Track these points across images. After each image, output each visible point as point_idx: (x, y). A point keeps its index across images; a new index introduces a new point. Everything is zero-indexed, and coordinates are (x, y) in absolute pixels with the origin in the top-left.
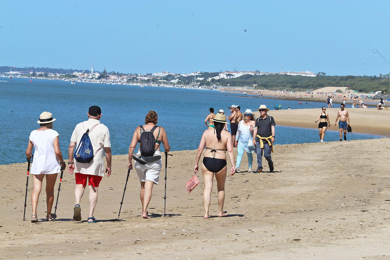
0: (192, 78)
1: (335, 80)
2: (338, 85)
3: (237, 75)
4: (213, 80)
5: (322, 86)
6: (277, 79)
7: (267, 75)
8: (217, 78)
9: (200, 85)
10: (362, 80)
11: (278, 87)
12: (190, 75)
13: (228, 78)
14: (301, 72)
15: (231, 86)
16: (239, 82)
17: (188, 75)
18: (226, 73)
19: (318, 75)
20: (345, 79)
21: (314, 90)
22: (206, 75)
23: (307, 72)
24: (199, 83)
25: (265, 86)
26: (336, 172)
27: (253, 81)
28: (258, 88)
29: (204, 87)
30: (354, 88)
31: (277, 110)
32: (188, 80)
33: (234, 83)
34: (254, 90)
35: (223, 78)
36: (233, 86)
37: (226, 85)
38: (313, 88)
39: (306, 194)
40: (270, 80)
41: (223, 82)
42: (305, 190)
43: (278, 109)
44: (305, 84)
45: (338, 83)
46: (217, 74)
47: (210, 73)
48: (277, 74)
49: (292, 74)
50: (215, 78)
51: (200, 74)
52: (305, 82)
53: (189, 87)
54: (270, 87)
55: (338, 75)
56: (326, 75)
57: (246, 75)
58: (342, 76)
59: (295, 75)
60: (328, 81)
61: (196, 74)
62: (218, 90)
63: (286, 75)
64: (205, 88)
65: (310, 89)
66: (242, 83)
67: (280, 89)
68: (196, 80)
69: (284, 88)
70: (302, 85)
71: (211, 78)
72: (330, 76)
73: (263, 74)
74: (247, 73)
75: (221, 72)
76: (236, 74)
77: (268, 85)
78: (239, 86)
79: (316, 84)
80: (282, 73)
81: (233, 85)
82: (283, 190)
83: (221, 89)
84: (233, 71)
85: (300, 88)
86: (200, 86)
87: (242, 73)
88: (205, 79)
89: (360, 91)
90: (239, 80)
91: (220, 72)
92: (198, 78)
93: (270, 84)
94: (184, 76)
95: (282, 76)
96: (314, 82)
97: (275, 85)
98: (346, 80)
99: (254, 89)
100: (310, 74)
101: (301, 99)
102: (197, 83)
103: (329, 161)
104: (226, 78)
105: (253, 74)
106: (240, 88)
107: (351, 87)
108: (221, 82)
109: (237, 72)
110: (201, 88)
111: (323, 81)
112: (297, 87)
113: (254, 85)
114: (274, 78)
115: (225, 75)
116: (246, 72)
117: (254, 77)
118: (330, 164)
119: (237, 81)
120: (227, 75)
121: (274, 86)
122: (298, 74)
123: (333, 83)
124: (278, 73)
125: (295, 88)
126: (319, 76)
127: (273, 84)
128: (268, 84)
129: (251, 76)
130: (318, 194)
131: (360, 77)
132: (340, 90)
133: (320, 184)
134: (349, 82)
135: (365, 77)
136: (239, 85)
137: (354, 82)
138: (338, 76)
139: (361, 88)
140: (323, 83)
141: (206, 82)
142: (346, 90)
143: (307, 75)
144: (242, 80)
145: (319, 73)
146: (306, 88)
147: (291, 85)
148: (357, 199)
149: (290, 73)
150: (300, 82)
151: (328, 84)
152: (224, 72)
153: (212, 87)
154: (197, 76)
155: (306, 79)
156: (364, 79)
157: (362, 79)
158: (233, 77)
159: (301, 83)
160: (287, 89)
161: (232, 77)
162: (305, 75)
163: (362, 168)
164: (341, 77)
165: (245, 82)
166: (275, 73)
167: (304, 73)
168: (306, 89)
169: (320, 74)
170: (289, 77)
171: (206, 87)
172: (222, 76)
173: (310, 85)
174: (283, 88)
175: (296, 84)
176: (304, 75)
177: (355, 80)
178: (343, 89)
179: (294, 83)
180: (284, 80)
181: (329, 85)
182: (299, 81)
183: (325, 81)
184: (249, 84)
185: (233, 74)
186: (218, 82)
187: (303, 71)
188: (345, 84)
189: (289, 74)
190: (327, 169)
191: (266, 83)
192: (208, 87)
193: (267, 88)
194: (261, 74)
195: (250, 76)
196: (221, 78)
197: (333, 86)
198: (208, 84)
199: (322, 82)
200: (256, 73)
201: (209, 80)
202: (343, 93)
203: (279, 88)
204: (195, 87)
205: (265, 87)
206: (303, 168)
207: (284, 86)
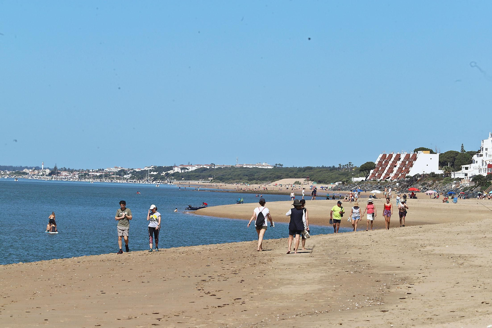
0: (145, 173)
1: (292, 171)
2: (296, 176)
3: (191, 169)
4: (167, 175)
5: (280, 178)
6: (233, 171)
7: (222, 168)
8: (171, 172)
10: (320, 171)
11: (234, 180)
12: (143, 170)
13: (183, 172)
14: (257, 164)
15: (185, 180)
16: (194, 176)
17: (141, 170)
18: (180, 167)
19: (275, 167)
20: (303, 170)
21: (272, 182)
22: (159, 169)
23: (264, 164)
24: (153, 178)
26: (332, 269)
27: (208, 174)
28: (214, 182)
29: (158, 181)
30: (312, 179)
31: (238, 204)
32: (141, 175)
33: (189, 176)
35: (178, 172)
37: (181, 180)
38: (270, 180)
39: (311, 293)
40: (226, 173)
41: (177, 176)
42: (307, 289)
43: (240, 203)
44: (261, 176)
45: (295, 174)
46: (171, 168)
47: (164, 167)
49: (248, 166)
50: (169, 172)
51: (154, 169)
52: (262, 174)
53: (143, 182)
54: (226, 180)
56: (283, 167)
57: (201, 168)
58: (299, 168)
59: (251, 167)
60: (286, 172)
61: (149, 169)
62: (172, 184)
63: (242, 168)
64: (159, 182)
65: (268, 181)
66: (197, 177)
67: (236, 182)
68: (149, 174)
70: (259, 177)
71: (165, 172)
72: (287, 168)
73: (218, 167)
74: (202, 166)
75: (175, 166)
76: (190, 167)
79: (274, 176)
80: (238, 166)
81: (188, 179)
82: (284, 290)
83: (176, 184)
84: (187, 165)
85: (257, 181)
86: (154, 181)
87: (197, 166)
88: (159, 174)
89: (319, 182)
90: (194, 174)
91: (174, 166)
92: (152, 173)
93: (227, 177)
94: (137, 170)
95: (237, 168)
96: (271, 174)
97: (231, 178)
98: (304, 171)
99: (209, 183)
100: (267, 166)
101: (259, 192)
102: (151, 177)
103: (319, 258)
104: (180, 172)
105: (208, 167)
106: (196, 182)
107: (310, 178)
108: (176, 176)
109: (191, 165)
110: (155, 183)
111: (281, 172)
112: (254, 179)
113: (209, 178)
114: (230, 171)
115: (179, 169)
116: (201, 165)
117: (209, 170)
118: (322, 260)
119: (191, 175)
120: (182, 169)
121: (230, 179)
122: (254, 167)
123: (290, 174)
124: (234, 165)
125: (252, 180)
126: (277, 168)
127: (230, 177)
128: (224, 177)
130: (324, 294)
131: (319, 168)
132: (299, 182)
133: (320, 282)
134: (307, 173)
135: (323, 167)
136: (194, 179)
137: (312, 173)
138: (295, 167)
139: (320, 179)
140: (280, 174)
141: (160, 177)
142: (305, 182)
143: (264, 167)
144: (197, 174)
145: (276, 165)
146: (264, 181)
147: (247, 178)
148: (368, 298)
149: (246, 165)
150: (257, 175)
151: (286, 176)
152: (178, 166)
153: (166, 181)
154: (151, 171)
155: (262, 171)
156: (323, 169)
157: (321, 170)
158: (188, 171)
160: (244, 181)
161: (186, 170)
162: (262, 167)
163: (357, 263)
165: (200, 175)
166: (231, 165)
167: (260, 165)
168: (263, 182)
170: (245, 169)
171: (161, 181)
172: (176, 170)
173: (267, 178)
174: (240, 181)
175: (253, 177)
176: (260, 167)
177: (314, 171)
178: (302, 180)
179: (251, 175)
180: (240, 172)
182: (256, 173)
183: (282, 172)
184: (205, 178)
185: (188, 168)
186: (173, 176)
187: (260, 163)
188: (303, 175)
189: (244, 166)
190: (321, 266)
191: (222, 176)
192: (163, 182)
193: (223, 182)
194: (216, 167)
195: (205, 169)
196: (175, 171)
197: (291, 177)
198: (163, 178)
199: (279, 174)
200: (211, 166)
201: (163, 174)
202: (301, 184)
203: (235, 181)
204: (149, 181)
205: (221, 180)
206: (296, 265)
207: (241, 179)
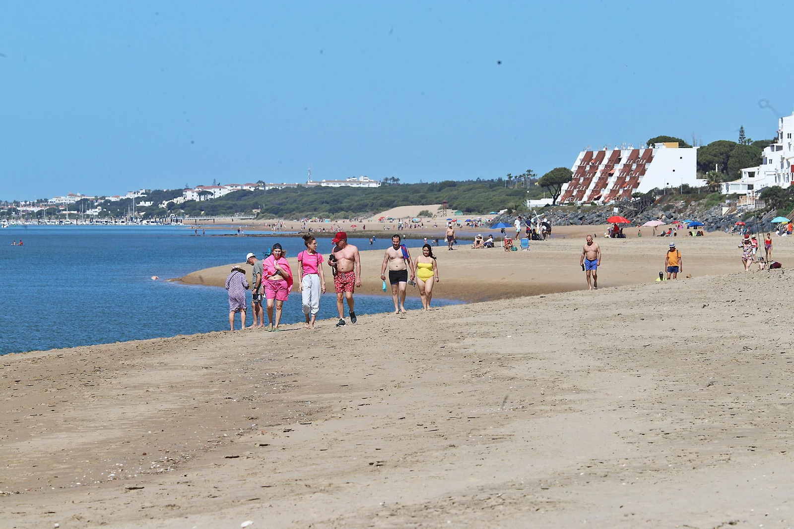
0: (128, 204)
1: (417, 191)
2: (423, 201)
3: (219, 193)
4: (171, 206)
5: (390, 205)
6: (301, 195)
7: (280, 189)
8: (179, 200)
9: (145, 217)
10: (471, 189)
11: (302, 212)
12: (124, 198)
13: (202, 199)
14: (348, 180)
15: (207, 215)
16: (224, 207)
17: (121, 198)
18: (197, 190)
19: (383, 183)
20: (438, 189)
21: (374, 214)
22: (156, 196)
23: (362, 179)
24: (143, 213)
25: (278, 212)
27: (252, 202)
28: (263, 217)
29: (152, 220)
30: (454, 205)
32: (119, 209)
33: (214, 208)
34: (255, 221)
35: (193, 200)
36: (212, 215)
37: (198, 215)
38: (372, 210)
40: (287, 198)
41: (191, 208)
44: (356, 204)
45: (423, 197)
46: (179, 193)
47: (165, 191)
48: (300, 187)
49: (331, 185)
50: (175, 201)
51: (146, 196)
52: (357, 198)
53: (123, 222)
54: (286, 213)
55: (424, 182)
56: (401, 182)
57: (238, 191)
58: (433, 184)
59: (337, 185)
60: (404, 194)
61: (136, 196)
62: (181, 224)
63: (319, 188)
64: (156, 222)
65: (368, 212)
66: (231, 208)
67: (306, 216)
68: (136, 207)
69: (315, 213)
70: (350, 206)
71: (168, 202)
72: (408, 185)
73: (271, 188)
74: (239, 188)
75: (187, 189)
76: (217, 190)
77: (282, 210)
78: (226, 214)
79: (380, 201)
80: (311, 183)
81: (211, 212)
83: (187, 222)
84: (211, 185)
85: (347, 212)
86: (144, 219)
87: (229, 188)
88: (155, 205)
89: (469, 211)
90: (223, 202)
91: (185, 189)
92: (142, 204)
93: (288, 206)
94: (113, 199)
95: (310, 189)
96: (374, 199)
97: (297, 208)
98: (440, 190)
99: (253, 219)
100: (367, 182)
102: (139, 213)
104: (198, 200)
105: (252, 189)
106: (227, 219)
107: (449, 204)
108: (188, 208)
109: (219, 186)
110: (147, 224)
111: (394, 194)
112: (342, 209)
113: (254, 211)
114: (294, 194)
115: (195, 194)
116: (239, 185)
117: (254, 194)
119: (219, 205)
120: (200, 194)
121: (294, 210)
122: (343, 185)
123: (412, 197)
124: (303, 183)
125: (337, 211)
126: (386, 186)
127: (293, 206)
128: (282, 207)
129: (248, 193)
131: (470, 182)
132: (427, 211)
134: (444, 194)
135: (479, 181)
136: (224, 213)
137: (455, 193)
139: (468, 205)
140: (393, 198)
141: (158, 211)
142: (440, 211)
143: (362, 186)
144: (231, 203)
145: (387, 179)
146: (360, 212)
147: (328, 207)
149: (327, 182)
150: (348, 200)
151: (403, 201)
152: (193, 189)
153: (169, 219)
154: (138, 200)
155: (359, 192)
156: (477, 185)
157: (471, 186)
158: (213, 197)
159: (348, 202)
160: (320, 214)
161: (209, 197)
162: (358, 186)
164: (430, 184)
165: (235, 205)
166: (297, 184)
167: (354, 182)
168: (358, 214)
169: (389, 182)
170: (324, 191)
171: (157, 219)
172: (190, 195)
173: (366, 206)
174: (313, 214)
175: (339, 205)
176: (355, 185)
177: (458, 190)
178: (433, 208)
179: (335, 202)
180: (315, 197)
181: (405, 203)
182: (345, 198)
183: (398, 194)
184: (244, 210)
185: (212, 191)
186: (182, 208)
187: (354, 177)
188: (437, 198)
189: (323, 185)
191: (279, 204)
192: (161, 220)
193: (280, 216)
194: (267, 188)
195: (245, 193)
196: (187, 199)
198: (162, 214)
199: (390, 198)
200: (259, 186)
201: (164, 206)
202: (433, 216)
203: (304, 214)
204: (135, 221)
205: (276, 213)
207: (315, 210)
